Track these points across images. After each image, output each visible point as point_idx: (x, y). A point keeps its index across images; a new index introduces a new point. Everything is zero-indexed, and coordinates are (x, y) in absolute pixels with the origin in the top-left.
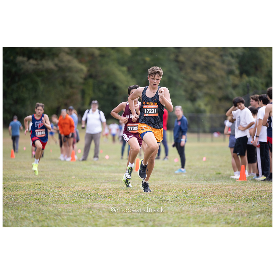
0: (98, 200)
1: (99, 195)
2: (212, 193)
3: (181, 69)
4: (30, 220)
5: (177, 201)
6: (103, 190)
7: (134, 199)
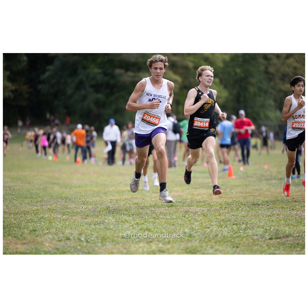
0: (193, 204)
1: (194, 200)
2: (301, 198)
3: (270, 80)
4: (130, 223)
5: (268, 205)
6: (198, 194)
7: (227, 203)
